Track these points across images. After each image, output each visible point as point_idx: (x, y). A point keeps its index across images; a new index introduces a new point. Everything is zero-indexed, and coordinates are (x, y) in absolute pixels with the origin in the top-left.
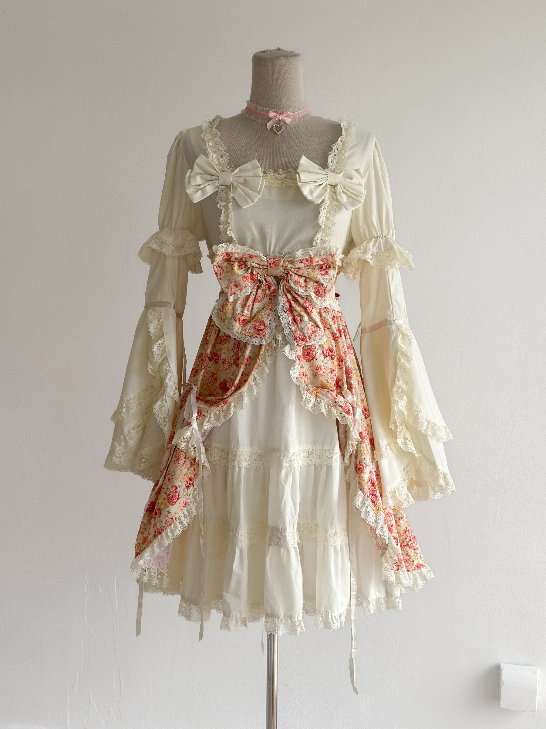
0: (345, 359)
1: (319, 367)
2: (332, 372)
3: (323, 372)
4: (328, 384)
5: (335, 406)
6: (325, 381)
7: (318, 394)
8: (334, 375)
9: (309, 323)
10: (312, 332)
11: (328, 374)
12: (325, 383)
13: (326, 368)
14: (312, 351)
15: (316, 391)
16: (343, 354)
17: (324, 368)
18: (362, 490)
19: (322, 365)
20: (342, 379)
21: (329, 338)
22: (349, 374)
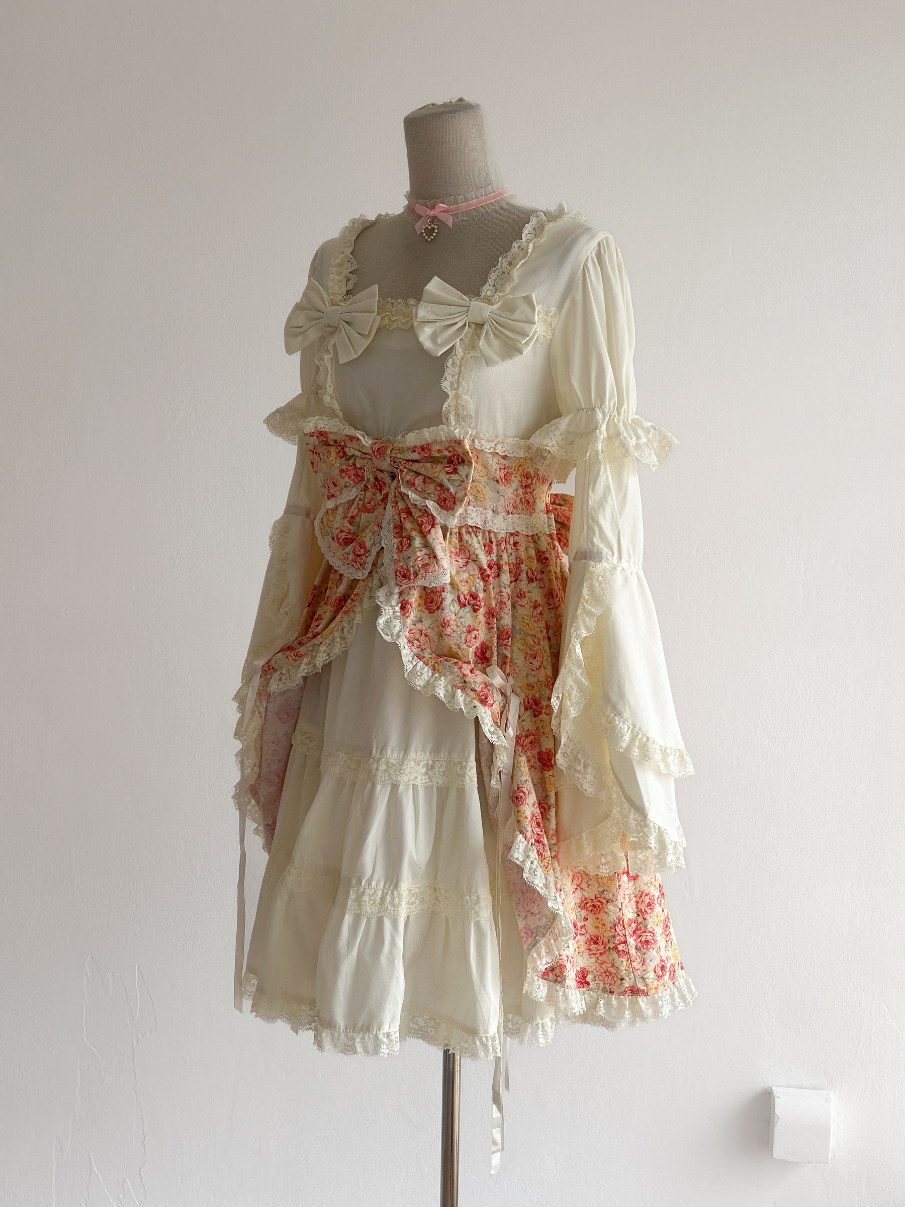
0: (500, 613)
2: (469, 632)
3: (452, 631)
4: (460, 651)
5: (463, 689)
6: (454, 646)
7: (436, 665)
8: (474, 636)
9: (421, 551)
10: (424, 564)
11: (461, 634)
12: (455, 649)
13: (459, 624)
14: (437, 595)
15: (435, 661)
16: (496, 605)
17: (456, 625)
18: (523, 834)
19: (453, 619)
20: (491, 647)
21: (472, 575)
22: (502, 639)
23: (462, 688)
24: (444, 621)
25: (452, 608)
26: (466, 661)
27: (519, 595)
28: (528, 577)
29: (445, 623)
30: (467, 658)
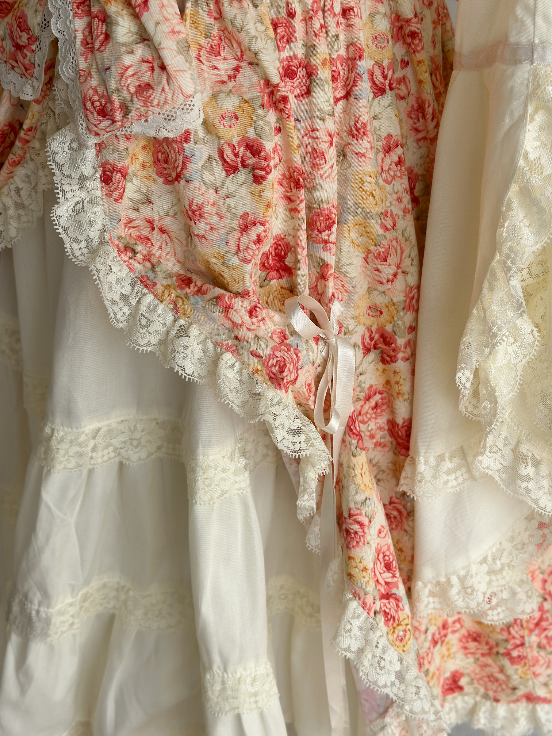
0: (312, 177)
1: (194, 207)
2: (245, 229)
3: (208, 228)
4: (226, 270)
5: (236, 351)
7: (179, 303)
8: (254, 237)
9: (132, 52)
10: (140, 86)
11: (228, 234)
13: (223, 211)
14: (174, 150)
16: (304, 158)
17: (218, 214)
18: (359, 599)
19: (211, 201)
20: (295, 248)
21: (246, 101)
22: (319, 230)
23: (234, 348)
24: (190, 206)
25: (208, 177)
26: (240, 291)
27: (354, 131)
28: (374, 83)
29: (193, 212)
30: (241, 284)
